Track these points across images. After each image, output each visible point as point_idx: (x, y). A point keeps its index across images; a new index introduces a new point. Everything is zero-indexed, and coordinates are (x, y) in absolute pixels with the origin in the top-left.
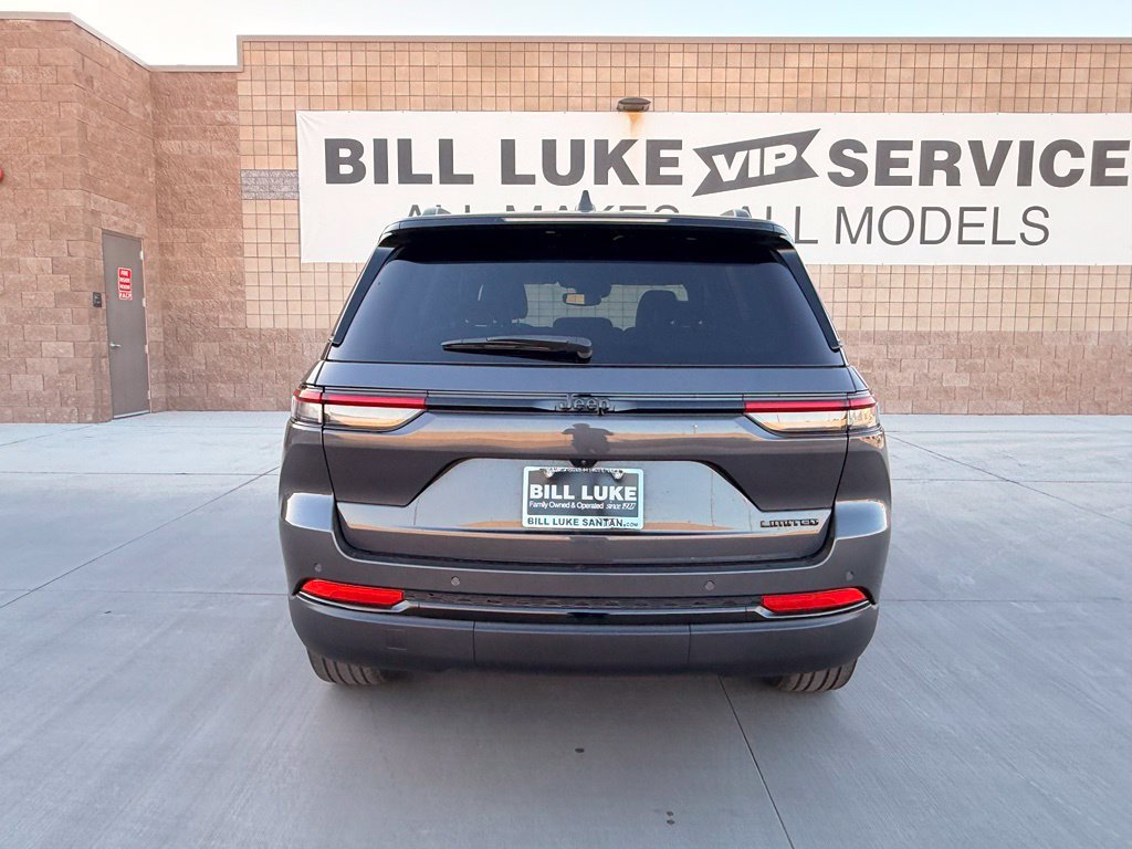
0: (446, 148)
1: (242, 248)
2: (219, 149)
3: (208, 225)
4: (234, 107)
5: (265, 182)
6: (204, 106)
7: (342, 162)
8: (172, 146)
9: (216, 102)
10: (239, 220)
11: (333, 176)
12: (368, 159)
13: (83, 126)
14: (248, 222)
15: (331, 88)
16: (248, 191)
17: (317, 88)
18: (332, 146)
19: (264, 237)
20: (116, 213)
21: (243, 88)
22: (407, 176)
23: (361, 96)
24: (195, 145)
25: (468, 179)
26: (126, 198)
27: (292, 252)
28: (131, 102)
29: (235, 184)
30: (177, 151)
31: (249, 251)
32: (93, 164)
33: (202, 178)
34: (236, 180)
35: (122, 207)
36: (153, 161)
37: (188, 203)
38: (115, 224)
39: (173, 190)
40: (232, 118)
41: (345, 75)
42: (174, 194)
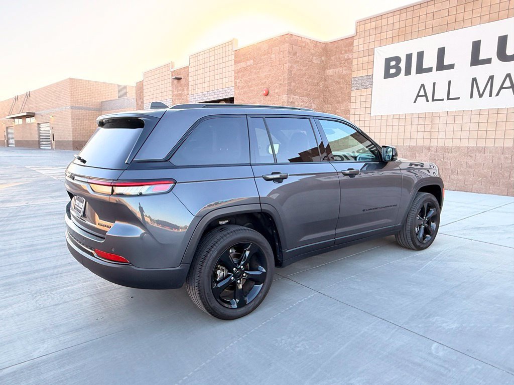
0: (441, 52)
1: (349, 111)
2: (346, 70)
3: (338, 102)
4: (351, 51)
5: (360, 81)
6: (341, 53)
7: (392, 68)
8: (330, 72)
9: (345, 51)
10: (349, 98)
11: (387, 75)
12: (403, 65)
13: (290, 71)
14: (353, 99)
15: (390, 34)
16: (354, 87)
17: (384, 35)
18: (388, 61)
19: (358, 105)
20: (303, 101)
21: (356, 43)
22: (420, 70)
23: (403, 35)
24: (337, 70)
25: (452, 67)
26: (308, 95)
27: (368, 111)
28: (314, 58)
29: (350, 84)
30: (331, 74)
31: (352, 112)
32: (293, 84)
33: (338, 83)
34: (350, 82)
35: (306, 99)
36: (323, 79)
37: (333, 94)
38: (301, 105)
39: (329, 90)
40: (350, 57)
41: (397, 26)
42: (329, 91)
